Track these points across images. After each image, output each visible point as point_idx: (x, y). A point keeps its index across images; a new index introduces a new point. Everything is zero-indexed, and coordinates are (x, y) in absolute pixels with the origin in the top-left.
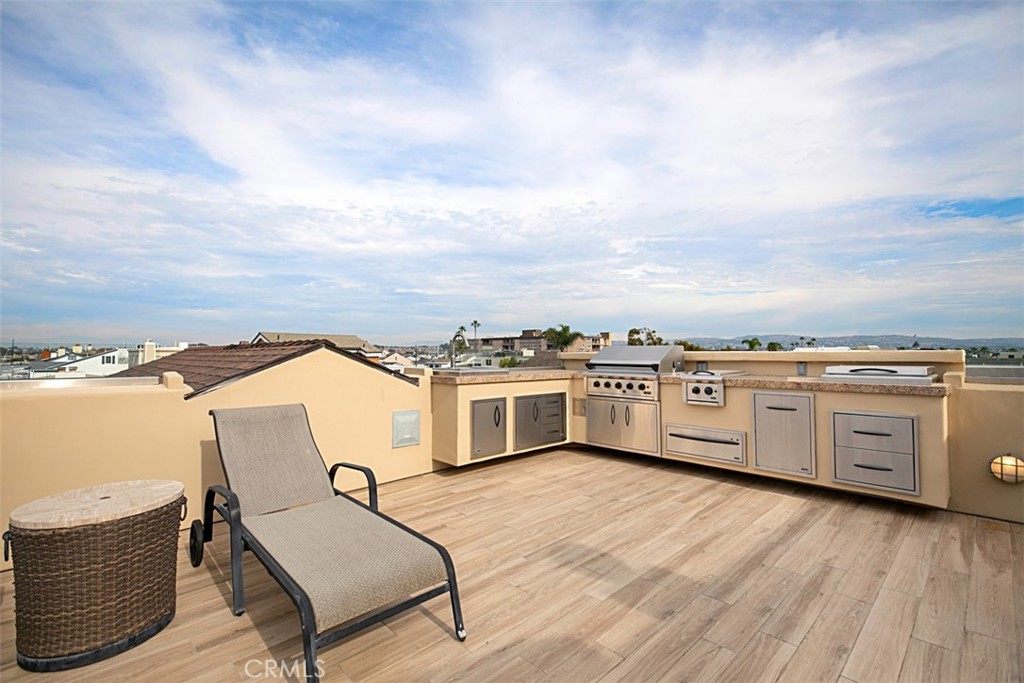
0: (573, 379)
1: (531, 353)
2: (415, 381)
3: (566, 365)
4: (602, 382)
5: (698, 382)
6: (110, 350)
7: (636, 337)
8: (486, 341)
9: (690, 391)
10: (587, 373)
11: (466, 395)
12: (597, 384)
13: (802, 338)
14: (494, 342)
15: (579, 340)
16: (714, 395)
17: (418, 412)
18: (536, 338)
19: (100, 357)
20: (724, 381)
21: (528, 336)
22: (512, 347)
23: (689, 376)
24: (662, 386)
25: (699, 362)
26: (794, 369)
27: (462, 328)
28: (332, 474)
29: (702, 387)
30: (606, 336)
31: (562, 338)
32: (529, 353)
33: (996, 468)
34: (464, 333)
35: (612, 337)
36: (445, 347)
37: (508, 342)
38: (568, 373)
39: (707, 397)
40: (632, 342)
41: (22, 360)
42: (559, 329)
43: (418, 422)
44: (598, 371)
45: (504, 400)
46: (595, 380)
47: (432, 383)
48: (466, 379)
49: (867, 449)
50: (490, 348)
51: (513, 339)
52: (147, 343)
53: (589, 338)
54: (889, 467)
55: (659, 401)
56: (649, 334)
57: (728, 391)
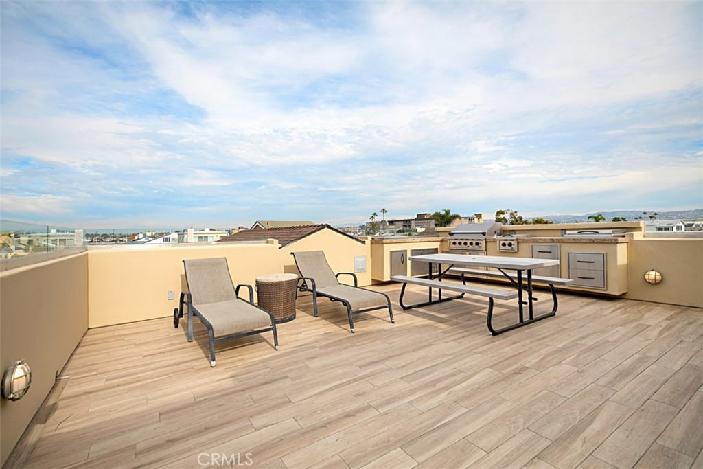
0: (442, 241)
1: (423, 230)
2: (364, 242)
3: (440, 234)
4: (457, 242)
5: (506, 240)
6: (167, 234)
7: (502, 216)
8: (391, 223)
9: (501, 245)
10: (450, 237)
11: (388, 248)
12: (454, 243)
13: (645, 213)
14: (397, 223)
15: (457, 219)
16: (513, 246)
17: (365, 257)
18: (427, 219)
19: (162, 238)
20: (517, 240)
21: (421, 218)
22: (410, 226)
23: (501, 237)
24: (488, 244)
25: (511, 231)
26: (559, 233)
27: (375, 214)
28: (337, 276)
29: (507, 243)
30: (479, 216)
31: (445, 219)
32: (420, 230)
33: (647, 277)
34: (376, 217)
35: (484, 217)
36: (362, 227)
37: (407, 223)
38: (440, 239)
39: (509, 248)
40: (498, 220)
41: (116, 241)
42: (443, 213)
43: (365, 261)
44: (455, 237)
45: (406, 251)
46: (453, 241)
47: (371, 244)
48: (388, 241)
49: (583, 269)
50: (394, 227)
51: (410, 220)
52: (189, 230)
53: (466, 218)
54: (593, 277)
55: (486, 250)
56: (512, 214)
57: (520, 244)
